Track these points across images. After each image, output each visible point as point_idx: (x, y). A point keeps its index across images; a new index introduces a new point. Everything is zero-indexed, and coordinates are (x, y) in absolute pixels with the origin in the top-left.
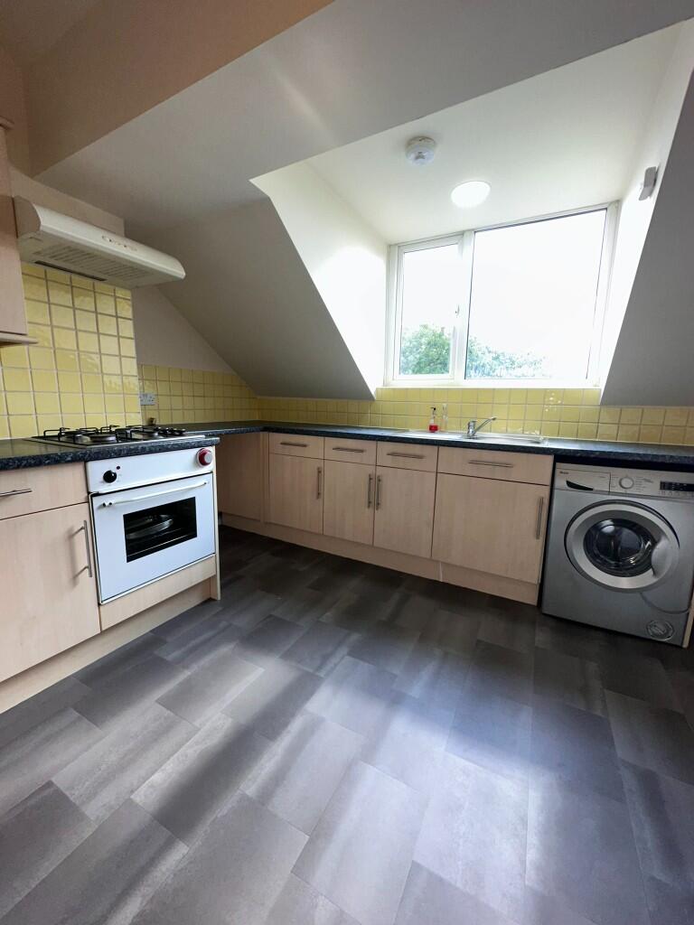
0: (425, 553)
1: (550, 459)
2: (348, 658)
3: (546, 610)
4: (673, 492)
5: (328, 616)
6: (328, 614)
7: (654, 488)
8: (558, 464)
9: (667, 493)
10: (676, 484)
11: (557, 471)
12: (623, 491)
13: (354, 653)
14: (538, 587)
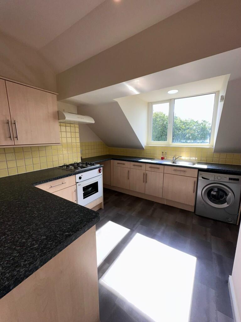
0: (161, 196)
1: (197, 170)
2: (140, 225)
3: (196, 214)
4: (233, 181)
5: (133, 214)
6: (133, 213)
7: (227, 180)
8: (199, 172)
9: (231, 181)
10: (233, 179)
11: (199, 174)
12: (218, 180)
13: (142, 224)
14: (194, 207)
